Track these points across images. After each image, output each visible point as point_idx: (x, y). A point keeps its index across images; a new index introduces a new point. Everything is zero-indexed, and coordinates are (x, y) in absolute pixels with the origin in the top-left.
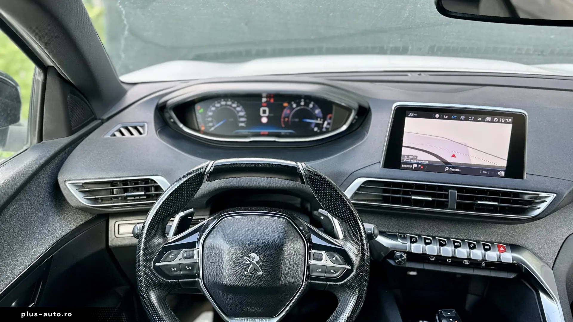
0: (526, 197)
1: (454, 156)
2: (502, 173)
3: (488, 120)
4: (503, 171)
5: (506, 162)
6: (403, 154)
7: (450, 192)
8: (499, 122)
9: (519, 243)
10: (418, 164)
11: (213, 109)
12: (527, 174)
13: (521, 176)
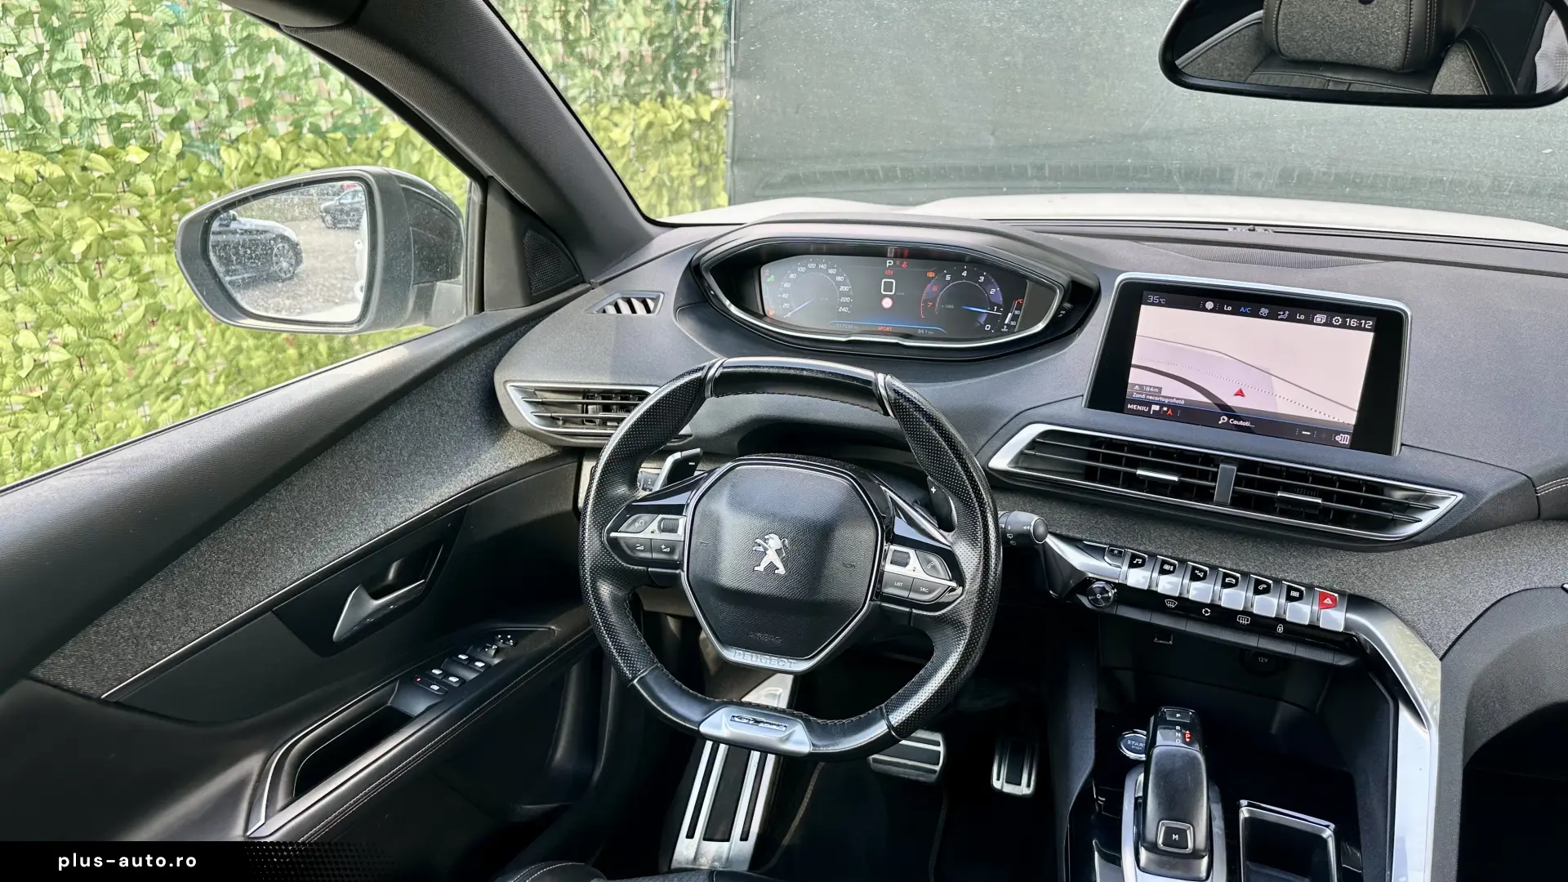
0: (1398, 495)
1: (1240, 393)
2: (1344, 439)
3: (1319, 320)
4: (1348, 433)
5: (1355, 414)
6: (1130, 381)
7: (1223, 468)
8: (1343, 326)
9: (1372, 596)
10: (1162, 405)
11: (792, 276)
12: (1402, 445)
13: (1387, 449)
